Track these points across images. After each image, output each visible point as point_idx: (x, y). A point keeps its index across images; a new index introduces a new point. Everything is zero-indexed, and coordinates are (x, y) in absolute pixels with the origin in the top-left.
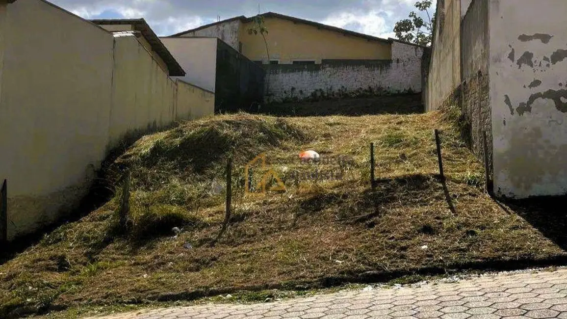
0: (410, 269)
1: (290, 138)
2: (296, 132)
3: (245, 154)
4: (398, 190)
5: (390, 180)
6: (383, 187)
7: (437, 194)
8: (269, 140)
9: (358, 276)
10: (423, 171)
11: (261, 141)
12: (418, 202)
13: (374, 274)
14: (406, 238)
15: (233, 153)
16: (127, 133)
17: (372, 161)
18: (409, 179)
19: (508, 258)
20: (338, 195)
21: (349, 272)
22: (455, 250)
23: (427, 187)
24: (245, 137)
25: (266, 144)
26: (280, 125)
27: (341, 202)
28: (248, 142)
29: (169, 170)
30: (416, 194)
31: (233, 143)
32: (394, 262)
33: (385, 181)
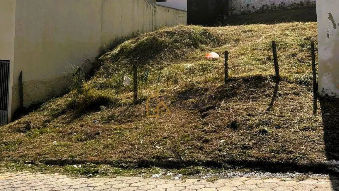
0: (199, 161)
1: (210, 42)
2: (214, 38)
3: (172, 54)
4: (241, 87)
5: (238, 79)
6: (230, 85)
7: (267, 92)
8: (193, 45)
9: (162, 161)
10: (264, 73)
11: (187, 45)
12: (252, 98)
13: (173, 162)
14: (215, 131)
15: (165, 53)
16: (116, 39)
17: (226, 64)
18: (251, 79)
19: (275, 160)
20: (202, 89)
21: (158, 158)
22: (241, 147)
23: (264, 86)
24: (176, 42)
25: (190, 47)
26: (204, 33)
27: (203, 94)
28: (177, 46)
29: (123, 65)
30: (253, 91)
31: (167, 46)
32: (193, 152)
33: (235, 80)
